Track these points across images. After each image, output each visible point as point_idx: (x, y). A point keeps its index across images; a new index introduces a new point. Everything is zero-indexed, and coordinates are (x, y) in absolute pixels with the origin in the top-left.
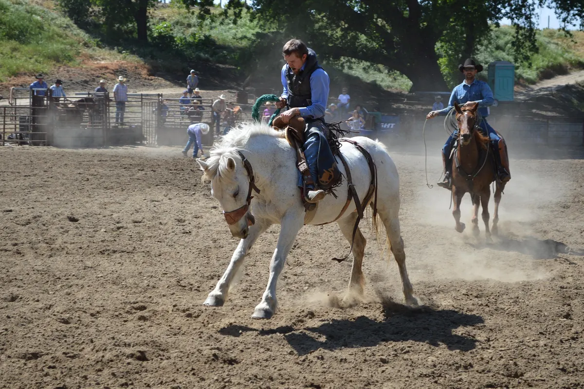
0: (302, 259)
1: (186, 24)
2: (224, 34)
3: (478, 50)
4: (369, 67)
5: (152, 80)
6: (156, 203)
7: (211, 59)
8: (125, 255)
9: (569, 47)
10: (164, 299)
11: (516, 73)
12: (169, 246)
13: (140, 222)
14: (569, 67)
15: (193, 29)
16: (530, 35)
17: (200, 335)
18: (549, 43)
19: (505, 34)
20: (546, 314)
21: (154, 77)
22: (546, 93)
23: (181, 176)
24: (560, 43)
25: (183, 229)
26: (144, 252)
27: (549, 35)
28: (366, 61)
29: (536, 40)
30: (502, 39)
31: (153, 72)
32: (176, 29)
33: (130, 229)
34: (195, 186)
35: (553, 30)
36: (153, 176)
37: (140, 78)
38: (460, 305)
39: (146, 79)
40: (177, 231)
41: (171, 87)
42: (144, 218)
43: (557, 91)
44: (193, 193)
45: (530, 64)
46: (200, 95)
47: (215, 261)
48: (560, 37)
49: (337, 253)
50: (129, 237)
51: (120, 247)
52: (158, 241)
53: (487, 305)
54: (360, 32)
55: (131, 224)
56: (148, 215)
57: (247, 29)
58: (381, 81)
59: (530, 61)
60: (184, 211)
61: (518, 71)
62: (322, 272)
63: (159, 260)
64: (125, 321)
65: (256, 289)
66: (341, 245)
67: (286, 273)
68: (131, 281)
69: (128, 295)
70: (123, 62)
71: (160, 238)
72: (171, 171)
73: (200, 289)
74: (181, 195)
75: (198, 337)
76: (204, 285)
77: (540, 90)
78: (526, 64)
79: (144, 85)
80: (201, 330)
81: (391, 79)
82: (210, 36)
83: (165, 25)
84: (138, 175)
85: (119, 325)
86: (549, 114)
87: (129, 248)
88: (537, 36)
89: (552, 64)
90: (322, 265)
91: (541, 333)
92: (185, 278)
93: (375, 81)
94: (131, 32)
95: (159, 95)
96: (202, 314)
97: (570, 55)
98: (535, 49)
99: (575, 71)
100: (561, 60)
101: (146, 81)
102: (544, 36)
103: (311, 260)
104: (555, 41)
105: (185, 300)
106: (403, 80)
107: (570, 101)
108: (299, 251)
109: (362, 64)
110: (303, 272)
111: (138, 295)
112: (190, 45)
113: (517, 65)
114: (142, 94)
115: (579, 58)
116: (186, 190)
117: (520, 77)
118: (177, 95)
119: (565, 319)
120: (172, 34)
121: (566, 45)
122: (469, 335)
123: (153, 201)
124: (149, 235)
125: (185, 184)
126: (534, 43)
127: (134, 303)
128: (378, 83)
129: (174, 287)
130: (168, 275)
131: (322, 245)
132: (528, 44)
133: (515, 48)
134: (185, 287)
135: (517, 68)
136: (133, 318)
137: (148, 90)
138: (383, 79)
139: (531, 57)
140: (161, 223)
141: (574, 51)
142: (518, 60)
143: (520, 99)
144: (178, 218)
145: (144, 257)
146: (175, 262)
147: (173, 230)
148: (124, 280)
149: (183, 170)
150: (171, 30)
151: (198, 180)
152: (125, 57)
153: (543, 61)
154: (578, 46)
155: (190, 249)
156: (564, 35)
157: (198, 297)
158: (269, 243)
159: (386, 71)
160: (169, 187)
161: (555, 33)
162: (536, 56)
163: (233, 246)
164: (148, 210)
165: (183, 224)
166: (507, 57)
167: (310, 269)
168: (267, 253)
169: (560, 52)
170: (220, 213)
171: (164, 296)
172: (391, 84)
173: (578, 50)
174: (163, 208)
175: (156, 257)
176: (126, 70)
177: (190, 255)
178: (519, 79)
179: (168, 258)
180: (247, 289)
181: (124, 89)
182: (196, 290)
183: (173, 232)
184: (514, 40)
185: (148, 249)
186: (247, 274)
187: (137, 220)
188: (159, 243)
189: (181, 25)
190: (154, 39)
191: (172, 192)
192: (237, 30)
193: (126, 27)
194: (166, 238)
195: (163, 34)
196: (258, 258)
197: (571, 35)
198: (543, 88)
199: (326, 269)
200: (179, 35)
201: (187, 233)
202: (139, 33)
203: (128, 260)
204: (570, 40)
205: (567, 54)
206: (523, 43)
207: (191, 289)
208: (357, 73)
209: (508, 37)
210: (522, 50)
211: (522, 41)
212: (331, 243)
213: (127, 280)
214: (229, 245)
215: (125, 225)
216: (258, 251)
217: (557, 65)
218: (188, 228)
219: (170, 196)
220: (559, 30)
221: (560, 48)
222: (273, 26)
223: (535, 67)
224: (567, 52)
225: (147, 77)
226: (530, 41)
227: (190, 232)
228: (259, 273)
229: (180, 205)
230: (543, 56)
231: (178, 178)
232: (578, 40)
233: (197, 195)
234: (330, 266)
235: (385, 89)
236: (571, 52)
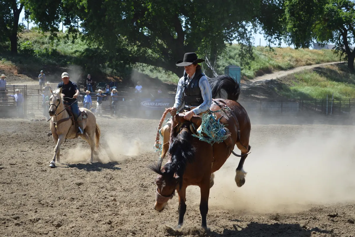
0: (115, 186)
1: (41, 43)
2: (65, 48)
3: (219, 59)
4: (153, 69)
5: (20, 76)
6: (24, 152)
7: (57, 63)
8: (6, 185)
9: (272, 57)
10: (31, 212)
11: (241, 73)
12: (33, 179)
13: (14, 165)
14: (273, 69)
15: (46, 45)
16: (250, 50)
17: (54, 234)
18: (260, 54)
19: (235, 49)
20: (263, 218)
21: (21, 75)
22: (259, 84)
23: (39, 135)
24: (267, 54)
25: (42, 169)
26: (17, 183)
27: (261, 50)
28: (152, 65)
29: (253, 53)
30: (233, 52)
31: (21, 72)
32: (35, 46)
33: (8, 169)
34: (48, 142)
35: (263, 46)
36: (22, 136)
37: (12, 76)
38: (212, 213)
39: (16, 76)
40: (38, 170)
41: (32, 81)
42: (17, 162)
43: (266, 83)
44: (47, 146)
45: (250, 67)
46: (50, 86)
47: (62, 188)
48: (267, 51)
49: (136, 182)
50: (8, 174)
51: (2, 180)
52: (26, 176)
53: (228, 213)
54: (148, 47)
55: (8, 166)
56: (20, 160)
57: (79, 46)
58: (161, 77)
59: (249, 66)
60: (42, 157)
61: (243, 71)
62: (127, 194)
63: (27, 188)
64: (7, 226)
65: (88, 205)
66: (139, 178)
67: (106, 195)
68: (10, 201)
69: (8, 210)
70: (2, 65)
71: (27, 174)
72: (33, 133)
73: (53, 206)
74: (40, 147)
75: (53, 235)
76: (55, 203)
77: (256, 83)
78: (247, 67)
79: (15, 80)
80: (54, 231)
81: (166, 76)
82: (56, 49)
83: (28, 43)
84: (12, 135)
85: (3, 229)
86: (262, 97)
87: (8, 181)
88: (253, 50)
89: (263, 67)
90: (128, 190)
91: (260, 230)
92: (44, 199)
93: (157, 77)
94: (8, 47)
95: (25, 86)
96: (55, 221)
97: (273, 62)
98: (252, 58)
99: (276, 71)
100: (268, 64)
101: (17, 77)
102: (258, 50)
103: (121, 187)
104: (264, 53)
105: (44, 213)
106: (174, 77)
107: (273, 89)
108: (114, 181)
109: (149, 67)
110: (116, 194)
111: (15, 210)
112: (43, 55)
113: (242, 67)
114: (14, 85)
115: (278, 64)
116: (43, 144)
117: (244, 75)
118: (36, 86)
119: (275, 221)
120: (33, 48)
121: (270, 56)
122: (218, 232)
123: (22, 151)
124: (20, 173)
125: (42, 141)
126: (252, 54)
127: (13, 215)
128: (159, 78)
129: (37, 205)
130: (33, 197)
131: (127, 177)
132: (248, 55)
133: (241, 57)
134: (44, 204)
135: (242, 69)
136: (11, 224)
137: (18, 83)
138: (162, 76)
139: (250, 63)
140: (27, 165)
141: (275, 59)
142: (242, 65)
143: (244, 88)
144: (38, 162)
145: (17, 186)
146: (37, 189)
147: (35, 169)
148: (5, 201)
149: (40, 132)
150: (32, 46)
151: (50, 138)
152: (4, 63)
153: (257, 65)
154: (278, 57)
155: (46, 181)
156: (269, 50)
157: (52, 211)
158: (95, 177)
159: (164, 71)
160: (32, 143)
161: (264, 49)
162: (253, 62)
163: (73, 179)
164: (19, 157)
165: (42, 165)
166: (235, 63)
167: (121, 193)
168: (94, 183)
169: (267, 60)
170: (64, 158)
171: (31, 210)
172: (167, 79)
173: (278, 59)
174: (29, 155)
175: (25, 186)
176: (4, 71)
177: (46, 184)
178: (243, 76)
179: (33, 187)
180: (82, 205)
181: (4, 82)
182: (51, 206)
183: (35, 170)
184: (240, 53)
185: (20, 181)
186: (82, 196)
187: (13, 163)
188: (26, 177)
189: (38, 43)
190: (21, 51)
191: (34, 146)
192: (72, 46)
193: (4, 44)
194: (31, 174)
195: (27, 48)
196: (88, 186)
197: (273, 50)
198: (257, 82)
199: (130, 192)
200: (37, 49)
201: (44, 171)
202: (12, 48)
203: (7, 189)
204: (273, 53)
205: (271, 61)
206: (245, 54)
207: (48, 206)
208: (147, 72)
209: (236, 51)
210: (245, 59)
211: (245, 53)
212: (133, 176)
213: (7, 201)
214: (70, 178)
215: (5, 166)
216: (88, 181)
217: (265, 67)
218: (45, 168)
219: (32, 148)
220: (266, 47)
221: (267, 58)
222: (95, 44)
223: (252, 69)
224: (271, 60)
225: (18, 75)
226: (249, 53)
227: (46, 170)
228: (89, 195)
229: (39, 154)
230: (257, 62)
231: (38, 137)
232: (278, 53)
233: (49, 147)
234: (133, 190)
235: (164, 82)
236: (273, 60)
